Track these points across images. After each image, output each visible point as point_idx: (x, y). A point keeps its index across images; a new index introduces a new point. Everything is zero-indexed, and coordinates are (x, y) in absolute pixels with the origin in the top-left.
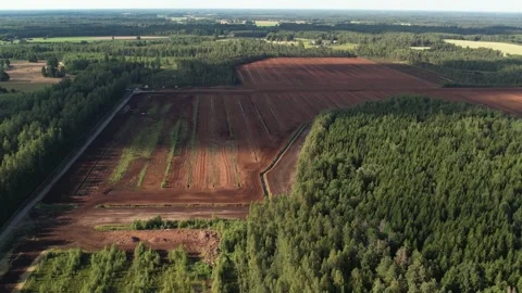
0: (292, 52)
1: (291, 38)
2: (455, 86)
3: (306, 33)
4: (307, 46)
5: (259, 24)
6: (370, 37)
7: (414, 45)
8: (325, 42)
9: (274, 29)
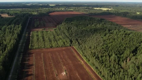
0: (60, 11)
1: (59, 8)
2: (91, 15)
3: (62, 7)
4: (62, 9)
5: (51, 5)
6: (77, 7)
7: (86, 9)
8: (67, 9)
9: (54, 6)
